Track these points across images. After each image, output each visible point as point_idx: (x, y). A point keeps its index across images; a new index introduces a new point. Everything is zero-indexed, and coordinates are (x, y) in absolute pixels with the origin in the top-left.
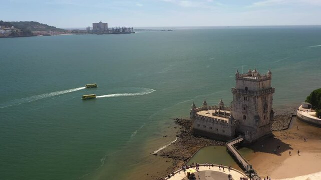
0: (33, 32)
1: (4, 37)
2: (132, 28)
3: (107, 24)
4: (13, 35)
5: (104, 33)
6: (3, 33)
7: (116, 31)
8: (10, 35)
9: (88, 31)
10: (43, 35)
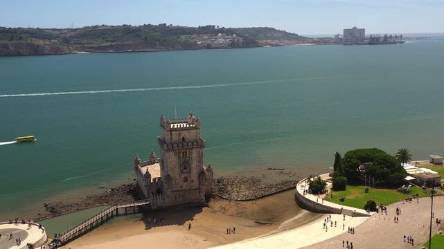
0: (261, 42)
1: (222, 48)
2: (401, 36)
3: (364, 29)
4: (233, 45)
5: (357, 44)
6: (221, 42)
7: (374, 41)
8: (229, 46)
9: (337, 41)
10: (272, 45)
